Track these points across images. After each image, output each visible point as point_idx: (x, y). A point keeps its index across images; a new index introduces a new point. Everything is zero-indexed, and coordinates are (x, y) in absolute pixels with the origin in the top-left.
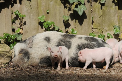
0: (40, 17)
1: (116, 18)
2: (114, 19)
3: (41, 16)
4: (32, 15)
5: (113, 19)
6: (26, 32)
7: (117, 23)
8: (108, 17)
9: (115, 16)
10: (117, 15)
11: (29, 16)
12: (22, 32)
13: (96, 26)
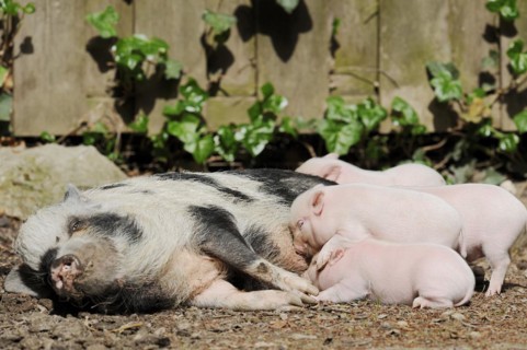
0: (96, 16)
1: (442, 24)
2: (432, 31)
3: (102, 12)
4: (59, 7)
5: (426, 29)
6: (30, 83)
7: (447, 49)
8: (404, 20)
9: (434, 17)
10: (444, 11)
11: (45, 9)
12: (10, 84)
13: (346, 64)
